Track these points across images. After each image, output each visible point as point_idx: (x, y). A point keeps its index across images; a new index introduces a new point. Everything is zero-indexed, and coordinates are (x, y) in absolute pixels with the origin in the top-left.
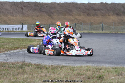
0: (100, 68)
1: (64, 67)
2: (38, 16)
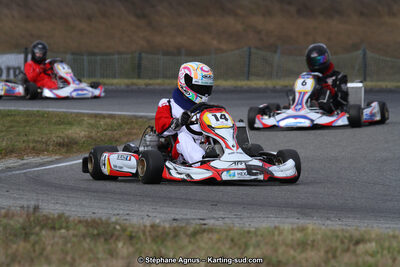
0: (356, 235)
1: (204, 231)
2: (89, 18)
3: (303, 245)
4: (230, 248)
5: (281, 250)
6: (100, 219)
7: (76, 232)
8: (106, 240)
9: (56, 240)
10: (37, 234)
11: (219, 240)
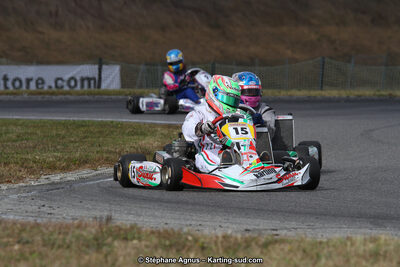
2: (163, 28)
3: (375, 255)
4: (302, 259)
5: (353, 261)
6: (172, 229)
7: (148, 243)
8: (178, 251)
9: (128, 250)
10: (110, 245)
11: (291, 251)
